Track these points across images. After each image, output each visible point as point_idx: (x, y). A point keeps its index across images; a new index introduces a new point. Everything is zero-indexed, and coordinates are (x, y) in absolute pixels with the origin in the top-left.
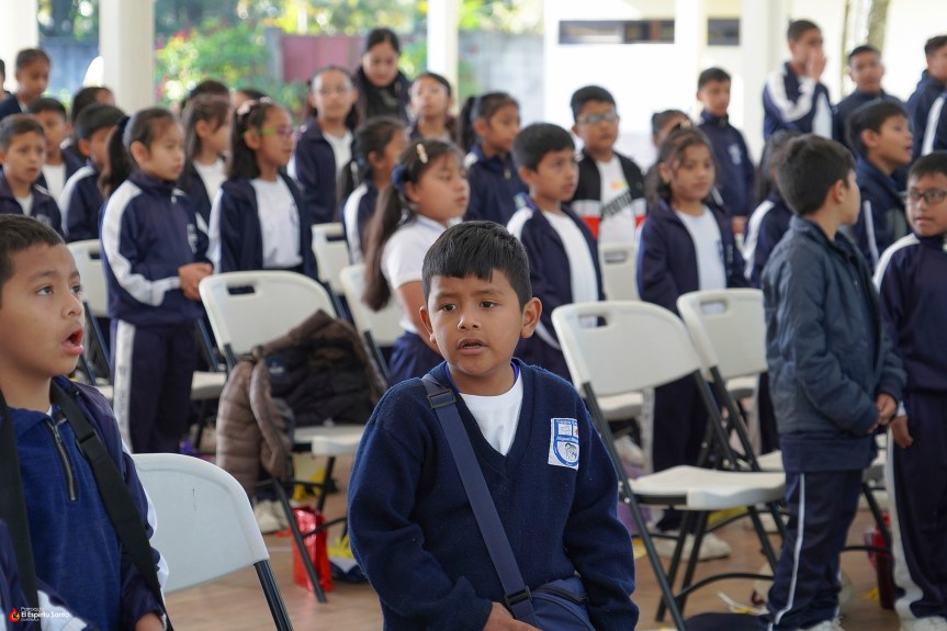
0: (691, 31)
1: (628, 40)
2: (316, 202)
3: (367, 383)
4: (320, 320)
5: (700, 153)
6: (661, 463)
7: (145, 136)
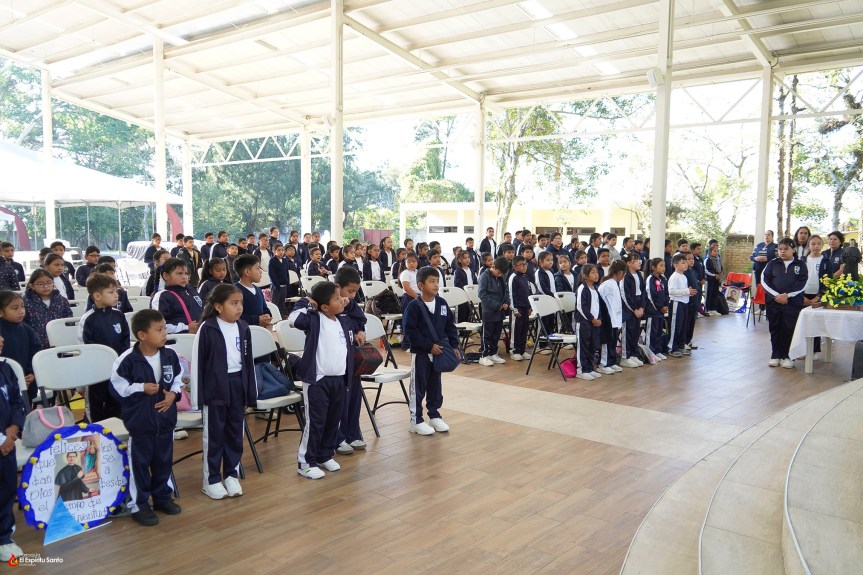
0: (461, 229)
1: (445, 232)
2: (384, 267)
3: (396, 304)
4: (386, 291)
5: (467, 255)
6: (459, 322)
7: (346, 252)
